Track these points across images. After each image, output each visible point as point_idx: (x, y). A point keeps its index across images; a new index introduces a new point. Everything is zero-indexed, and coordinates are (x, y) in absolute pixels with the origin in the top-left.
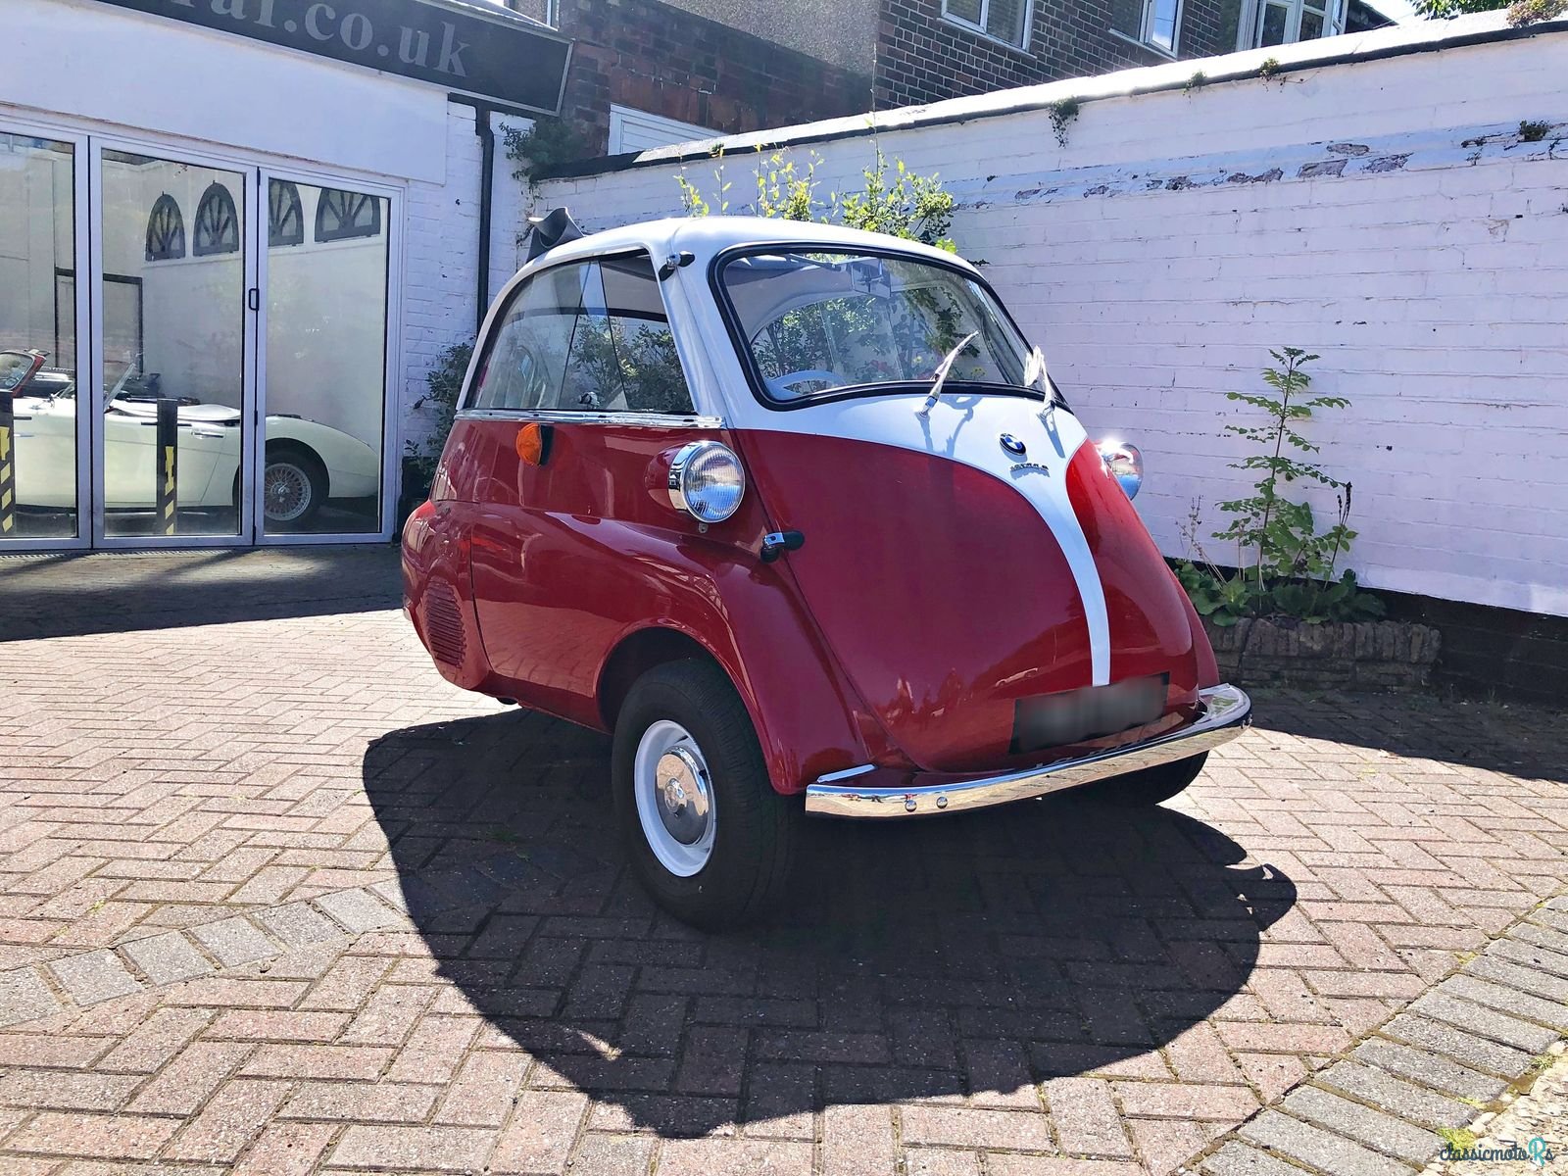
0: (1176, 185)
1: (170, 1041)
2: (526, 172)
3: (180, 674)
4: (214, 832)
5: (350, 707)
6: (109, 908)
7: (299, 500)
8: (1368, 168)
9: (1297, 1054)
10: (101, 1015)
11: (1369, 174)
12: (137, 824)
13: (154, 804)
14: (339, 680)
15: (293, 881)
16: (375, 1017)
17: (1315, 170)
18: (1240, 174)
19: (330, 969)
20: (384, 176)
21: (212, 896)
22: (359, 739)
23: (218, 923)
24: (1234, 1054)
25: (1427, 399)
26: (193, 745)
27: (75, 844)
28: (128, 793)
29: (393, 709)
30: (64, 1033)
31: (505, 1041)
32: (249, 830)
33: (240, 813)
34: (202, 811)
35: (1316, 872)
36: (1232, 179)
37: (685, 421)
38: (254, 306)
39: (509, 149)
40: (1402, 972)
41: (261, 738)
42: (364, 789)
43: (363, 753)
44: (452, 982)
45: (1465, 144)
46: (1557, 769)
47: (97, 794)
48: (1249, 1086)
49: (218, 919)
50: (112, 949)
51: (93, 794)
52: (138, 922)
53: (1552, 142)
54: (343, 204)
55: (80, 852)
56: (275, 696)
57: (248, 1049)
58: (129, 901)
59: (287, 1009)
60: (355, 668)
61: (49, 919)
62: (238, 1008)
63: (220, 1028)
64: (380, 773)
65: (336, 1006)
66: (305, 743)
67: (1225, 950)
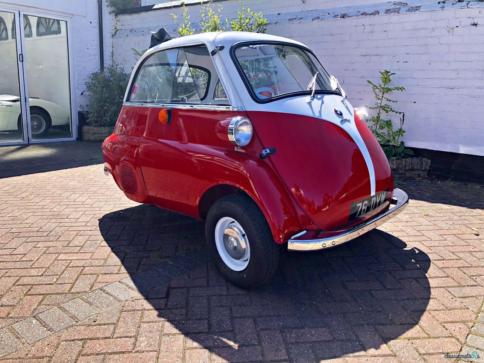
0: (343, 16)
1: (70, 358)
2: (113, 12)
3: (19, 196)
4: (55, 262)
5: (86, 206)
6: (27, 299)
7: (41, 127)
8: (408, 11)
9: (462, 322)
10: (39, 348)
11: (408, 13)
12: (25, 261)
13: (29, 252)
14: (78, 195)
15: (92, 281)
16: (144, 338)
17: (390, 11)
18: (365, 13)
19: (119, 318)
20: (64, 13)
21: (65, 290)
22: (95, 219)
23: (70, 302)
24: (442, 324)
25: (427, 87)
26: (35, 225)
27: (5, 271)
28: (17, 248)
29: (101, 206)
30: (27, 358)
31: (195, 344)
32: (68, 260)
33: (63, 253)
34: (48, 253)
35: (431, 249)
36: (362, 14)
37: (226, 108)
38: (21, 60)
39: (107, 4)
40: (476, 286)
41: (59, 221)
42: (104, 239)
43: (98, 225)
44: (167, 320)
45: (439, 3)
46: (479, 205)
47: (6, 249)
48: (454, 337)
49: (70, 300)
50: (34, 317)
51: (4, 249)
52: (40, 304)
53: (468, 2)
54: (46, 23)
55: (7, 275)
56: (58, 203)
57: (101, 358)
58: (33, 295)
59: (109, 338)
60: (82, 190)
61: (5, 306)
62: (91, 339)
63: (87, 349)
64: (107, 232)
65: (128, 334)
66: (75, 222)
67: (418, 282)
